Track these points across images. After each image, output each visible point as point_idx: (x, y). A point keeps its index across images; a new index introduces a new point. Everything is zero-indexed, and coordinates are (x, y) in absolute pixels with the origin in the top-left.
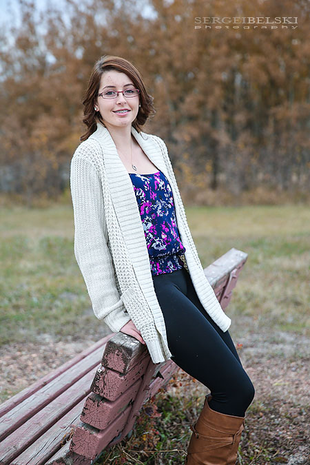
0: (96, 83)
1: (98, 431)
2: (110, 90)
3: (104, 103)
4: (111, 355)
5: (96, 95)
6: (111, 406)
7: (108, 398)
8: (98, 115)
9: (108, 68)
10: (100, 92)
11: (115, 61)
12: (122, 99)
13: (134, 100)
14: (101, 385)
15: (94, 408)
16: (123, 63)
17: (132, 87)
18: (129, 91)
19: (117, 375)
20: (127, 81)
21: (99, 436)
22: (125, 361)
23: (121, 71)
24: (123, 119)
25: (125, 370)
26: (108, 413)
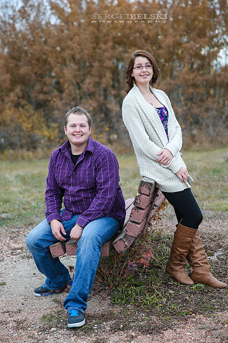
0: (132, 63)
1: (138, 223)
2: (139, 65)
3: (136, 72)
4: (143, 187)
5: (132, 68)
6: (143, 211)
7: (142, 207)
8: (133, 78)
9: (138, 55)
10: (134, 67)
11: (142, 52)
12: (144, 69)
13: (150, 70)
14: (138, 201)
15: (135, 213)
16: (145, 53)
17: (149, 64)
18: (148, 66)
19: (146, 196)
20: (147, 61)
21: (139, 226)
22: (150, 189)
23: (144, 56)
24: (145, 80)
25: (149, 193)
26: (142, 215)
